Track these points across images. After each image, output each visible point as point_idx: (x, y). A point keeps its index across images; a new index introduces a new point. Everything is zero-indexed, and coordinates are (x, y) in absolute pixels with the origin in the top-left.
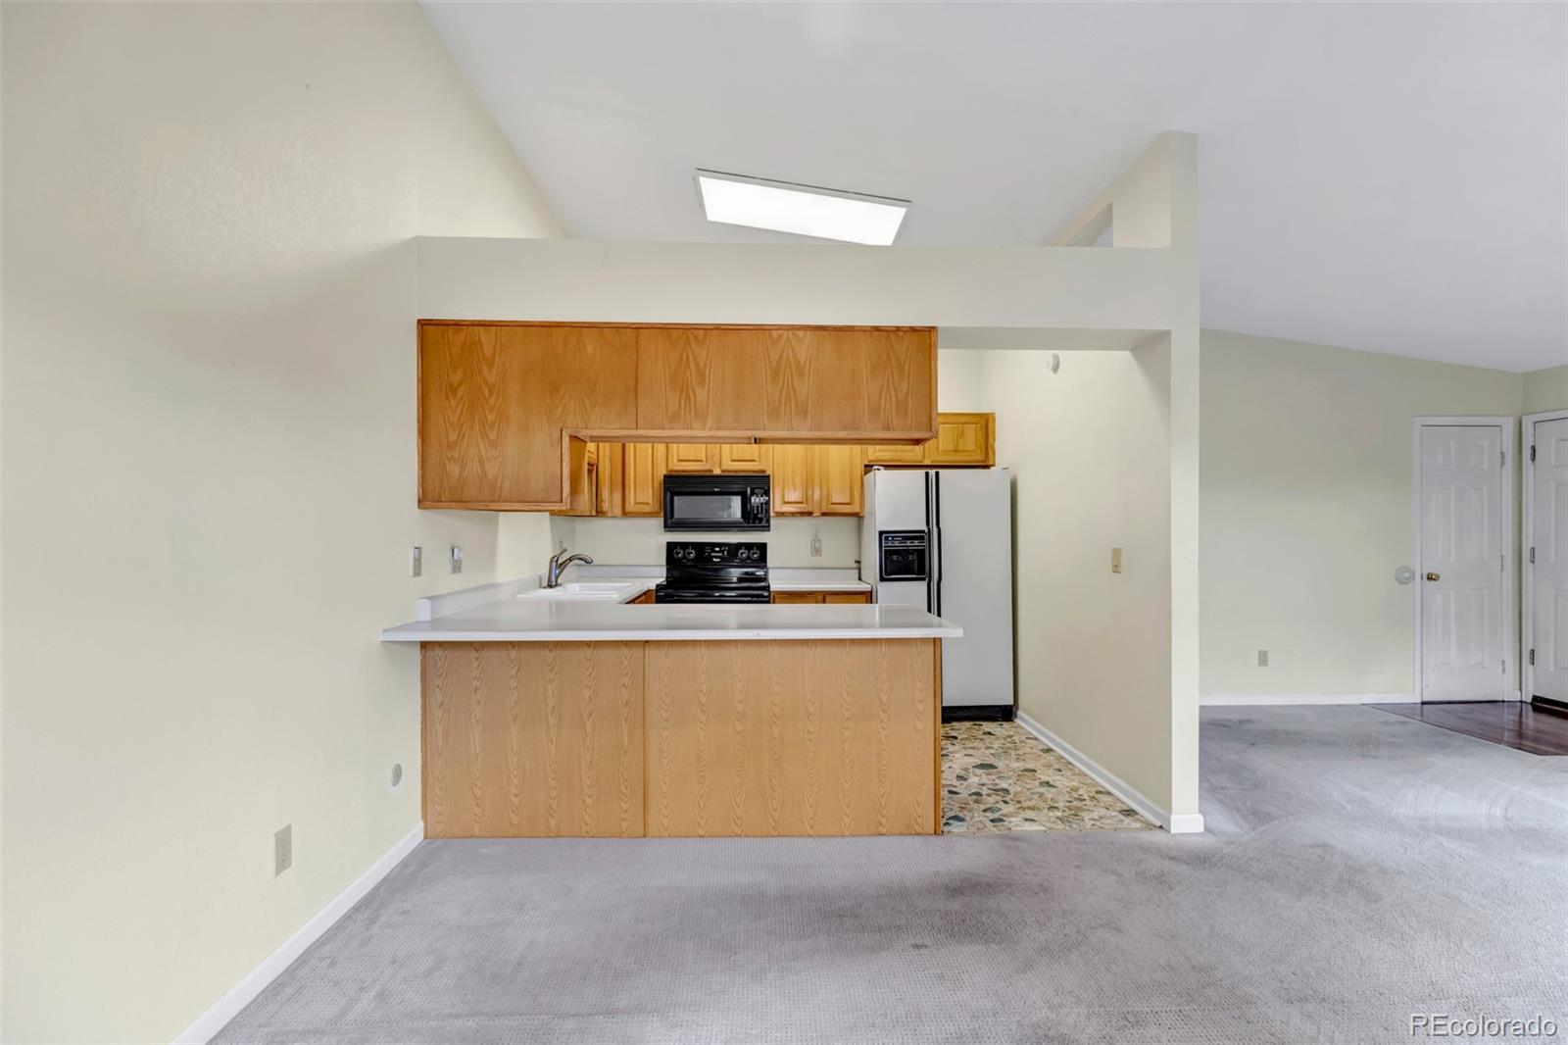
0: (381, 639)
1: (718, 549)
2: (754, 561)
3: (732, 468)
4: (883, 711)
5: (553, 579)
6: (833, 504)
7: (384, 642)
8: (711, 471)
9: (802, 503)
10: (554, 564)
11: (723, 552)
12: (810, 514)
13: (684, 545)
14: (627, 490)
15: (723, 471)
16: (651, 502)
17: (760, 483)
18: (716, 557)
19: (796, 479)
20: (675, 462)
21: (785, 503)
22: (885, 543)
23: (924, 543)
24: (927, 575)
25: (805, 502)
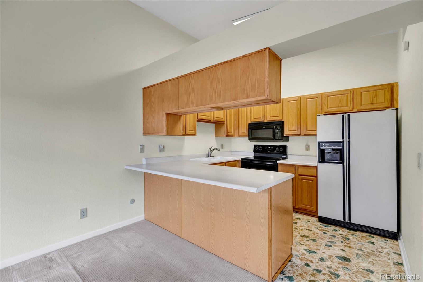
0: (125, 167)
1: (269, 147)
2: (281, 152)
3: (270, 120)
4: (247, 218)
5: (209, 155)
6: (308, 131)
7: (126, 168)
8: (264, 121)
9: (296, 131)
10: (209, 151)
11: (271, 148)
12: (299, 135)
13: (259, 146)
14: (239, 129)
15: (267, 121)
16: (246, 132)
17: (280, 124)
18: (269, 150)
19: (293, 122)
20: (253, 119)
21: (289, 131)
22: (321, 147)
23: (341, 147)
24: (342, 161)
25: (297, 131)
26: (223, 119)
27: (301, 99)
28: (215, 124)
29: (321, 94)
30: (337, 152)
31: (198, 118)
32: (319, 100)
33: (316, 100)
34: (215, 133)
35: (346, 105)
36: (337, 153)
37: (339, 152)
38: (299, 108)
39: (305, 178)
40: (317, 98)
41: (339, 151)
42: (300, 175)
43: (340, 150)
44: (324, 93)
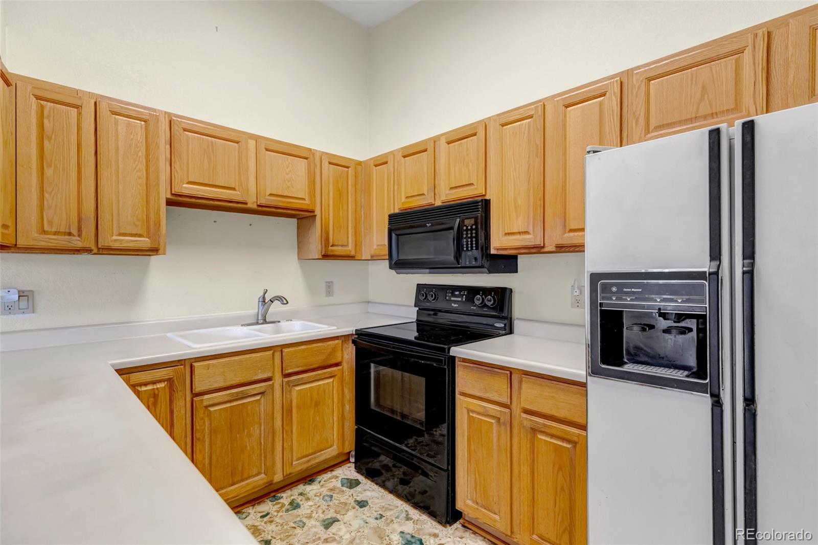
1: (457, 293)
2: (490, 309)
3: (449, 198)
5: (260, 318)
8: (433, 204)
9: (527, 233)
10: (261, 303)
11: (461, 296)
12: (539, 248)
13: (429, 288)
14: (372, 234)
15: (442, 202)
17: (475, 212)
18: (455, 302)
20: (403, 200)
21: (506, 234)
22: (603, 298)
23: (703, 302)
24: (708, 380)
25: (531, 232)
26: (307, 202)
27: (546, 107)
28: (298, 219)
29: (621, 74)
30: (684, 324)
31: (173, 192)
32: (612, 101)
33: (601, 103)
34: (297, 246)
35: (732, 106)
36: (685, 331)
37: (695, 328)
38: (537, 146)
39: (545, 425)
40: (603, 95)
41: (692, 324)
42: (526, 411)
43: (701, 318)
44: (632, 70)
